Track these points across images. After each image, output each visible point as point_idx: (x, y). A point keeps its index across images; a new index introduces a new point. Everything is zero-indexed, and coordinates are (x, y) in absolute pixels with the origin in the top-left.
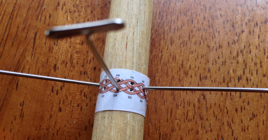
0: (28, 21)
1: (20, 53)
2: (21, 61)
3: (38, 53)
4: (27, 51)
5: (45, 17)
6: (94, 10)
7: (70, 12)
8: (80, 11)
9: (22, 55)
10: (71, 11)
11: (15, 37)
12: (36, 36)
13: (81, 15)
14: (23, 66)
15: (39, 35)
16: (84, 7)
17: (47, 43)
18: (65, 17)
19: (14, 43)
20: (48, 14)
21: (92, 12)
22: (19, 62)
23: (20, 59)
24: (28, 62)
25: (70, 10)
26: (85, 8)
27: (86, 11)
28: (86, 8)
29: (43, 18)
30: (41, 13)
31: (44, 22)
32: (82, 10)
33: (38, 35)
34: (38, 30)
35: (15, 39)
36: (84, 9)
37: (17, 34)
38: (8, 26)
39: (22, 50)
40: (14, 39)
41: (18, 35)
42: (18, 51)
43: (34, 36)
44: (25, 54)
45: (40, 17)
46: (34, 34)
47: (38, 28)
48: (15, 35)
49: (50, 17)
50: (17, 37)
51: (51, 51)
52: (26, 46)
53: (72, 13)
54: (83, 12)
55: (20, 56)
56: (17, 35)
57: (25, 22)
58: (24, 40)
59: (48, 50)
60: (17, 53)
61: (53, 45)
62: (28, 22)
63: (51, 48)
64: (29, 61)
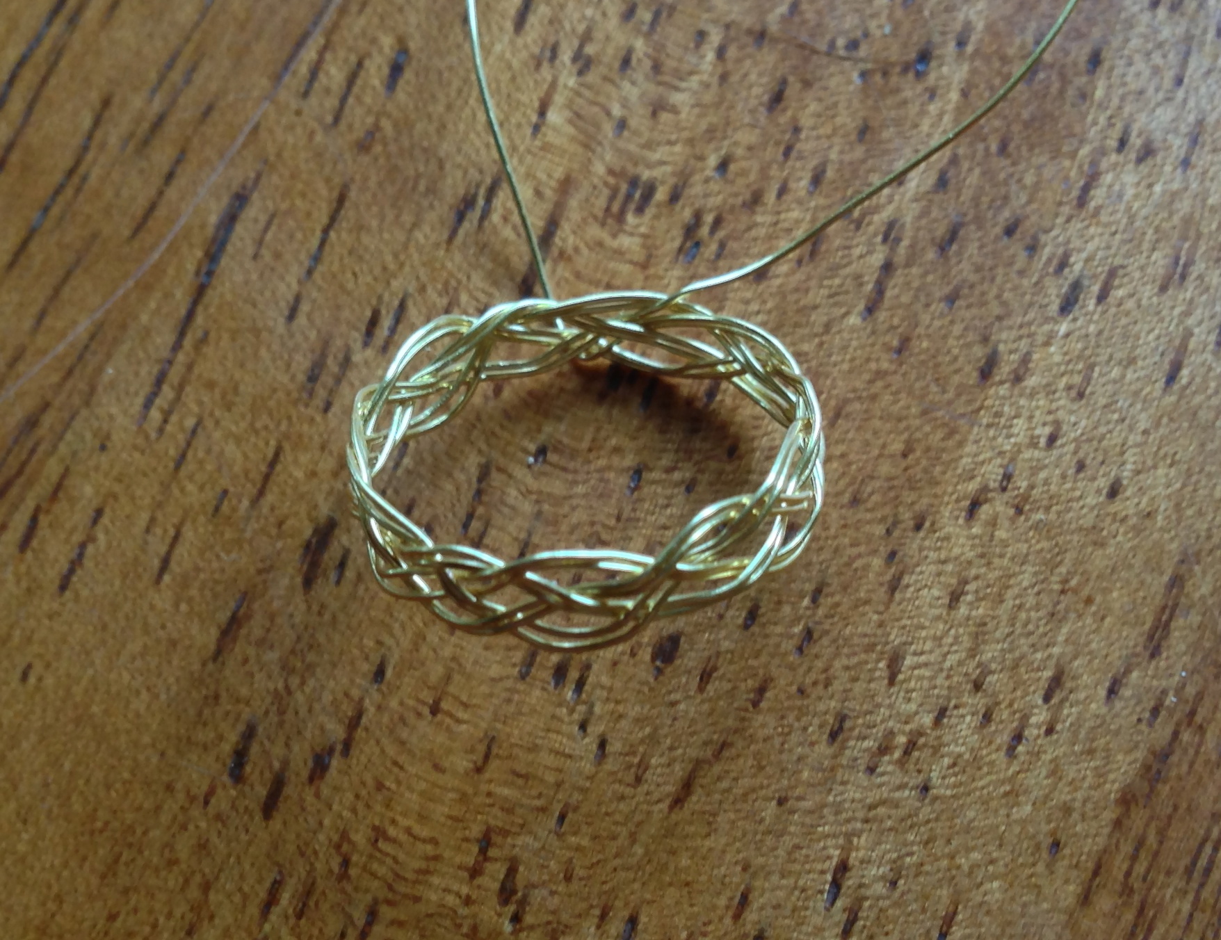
0: (206, 67)
1: (61, 348)
2: (48, 420)
3: (211, 385)
4: (125, 347)
5: (353, 59)
6: (807, 84)
7: (584, 63)
8: (670, 64)
9: (70, 372)
10: (590, 50)
11: (58, 191)
12: (230, 219)
13: (674, 110)
14: (53, 469)
15: (263, 219)
16: (715, 38)
17: (305, 307)
18: (531, 99)
19: (33, 247)
20: (387, 41)
21: (777, 99)
22: (32, 423)
23: (46, 406)
24: (103, 448)
25: (586, 37)
26: (721, 53)
27: (724, 78)
28: (732, 52)
29: (335, 74)
30: (326, 21)
31: (332, 103)
32: (692, 59)
33: (254, 212)
34: (267, 165)
35: (55, 211)
36: (710, 56)
37: (82, 170)
38: (29, 76)
39: (83, 327)
40: (46, 210)
41: (85, 178)
42: (48, 321)
43: (213, 219)
44: (100, 370)
45: (309, 54)
46: (225, 200)
47: (271, 150)
48: (58, 177)
49: (396, 70)
50: (78, 190)
51: (321, 393)
52: (126, 297)
53: (592, 77)
54: (693, 83)
55: (55, 378)
56: (76, 180)
57: (176, 76)
58: (126, 232)
59: (301, 377)
60: (41, 340)
61: (357, 337)
62: (198, 78)
63: (332, 365)
64: (117, 437)
